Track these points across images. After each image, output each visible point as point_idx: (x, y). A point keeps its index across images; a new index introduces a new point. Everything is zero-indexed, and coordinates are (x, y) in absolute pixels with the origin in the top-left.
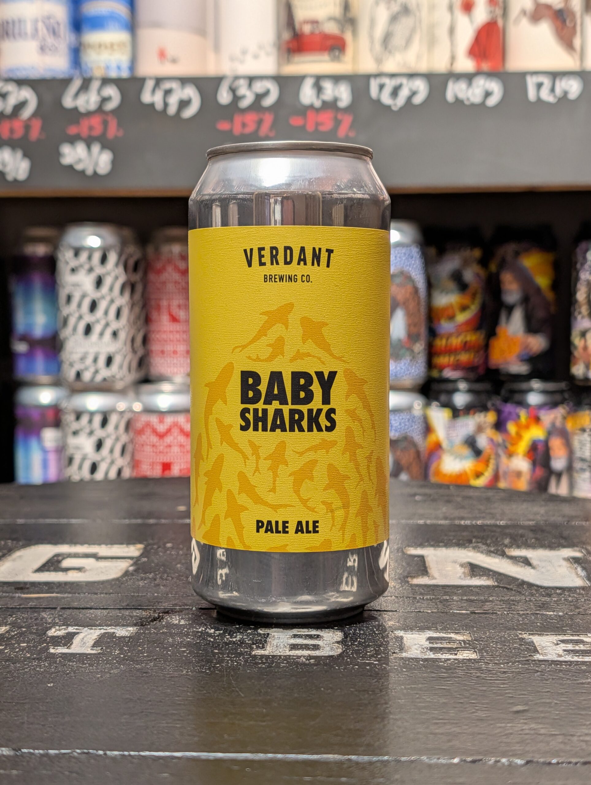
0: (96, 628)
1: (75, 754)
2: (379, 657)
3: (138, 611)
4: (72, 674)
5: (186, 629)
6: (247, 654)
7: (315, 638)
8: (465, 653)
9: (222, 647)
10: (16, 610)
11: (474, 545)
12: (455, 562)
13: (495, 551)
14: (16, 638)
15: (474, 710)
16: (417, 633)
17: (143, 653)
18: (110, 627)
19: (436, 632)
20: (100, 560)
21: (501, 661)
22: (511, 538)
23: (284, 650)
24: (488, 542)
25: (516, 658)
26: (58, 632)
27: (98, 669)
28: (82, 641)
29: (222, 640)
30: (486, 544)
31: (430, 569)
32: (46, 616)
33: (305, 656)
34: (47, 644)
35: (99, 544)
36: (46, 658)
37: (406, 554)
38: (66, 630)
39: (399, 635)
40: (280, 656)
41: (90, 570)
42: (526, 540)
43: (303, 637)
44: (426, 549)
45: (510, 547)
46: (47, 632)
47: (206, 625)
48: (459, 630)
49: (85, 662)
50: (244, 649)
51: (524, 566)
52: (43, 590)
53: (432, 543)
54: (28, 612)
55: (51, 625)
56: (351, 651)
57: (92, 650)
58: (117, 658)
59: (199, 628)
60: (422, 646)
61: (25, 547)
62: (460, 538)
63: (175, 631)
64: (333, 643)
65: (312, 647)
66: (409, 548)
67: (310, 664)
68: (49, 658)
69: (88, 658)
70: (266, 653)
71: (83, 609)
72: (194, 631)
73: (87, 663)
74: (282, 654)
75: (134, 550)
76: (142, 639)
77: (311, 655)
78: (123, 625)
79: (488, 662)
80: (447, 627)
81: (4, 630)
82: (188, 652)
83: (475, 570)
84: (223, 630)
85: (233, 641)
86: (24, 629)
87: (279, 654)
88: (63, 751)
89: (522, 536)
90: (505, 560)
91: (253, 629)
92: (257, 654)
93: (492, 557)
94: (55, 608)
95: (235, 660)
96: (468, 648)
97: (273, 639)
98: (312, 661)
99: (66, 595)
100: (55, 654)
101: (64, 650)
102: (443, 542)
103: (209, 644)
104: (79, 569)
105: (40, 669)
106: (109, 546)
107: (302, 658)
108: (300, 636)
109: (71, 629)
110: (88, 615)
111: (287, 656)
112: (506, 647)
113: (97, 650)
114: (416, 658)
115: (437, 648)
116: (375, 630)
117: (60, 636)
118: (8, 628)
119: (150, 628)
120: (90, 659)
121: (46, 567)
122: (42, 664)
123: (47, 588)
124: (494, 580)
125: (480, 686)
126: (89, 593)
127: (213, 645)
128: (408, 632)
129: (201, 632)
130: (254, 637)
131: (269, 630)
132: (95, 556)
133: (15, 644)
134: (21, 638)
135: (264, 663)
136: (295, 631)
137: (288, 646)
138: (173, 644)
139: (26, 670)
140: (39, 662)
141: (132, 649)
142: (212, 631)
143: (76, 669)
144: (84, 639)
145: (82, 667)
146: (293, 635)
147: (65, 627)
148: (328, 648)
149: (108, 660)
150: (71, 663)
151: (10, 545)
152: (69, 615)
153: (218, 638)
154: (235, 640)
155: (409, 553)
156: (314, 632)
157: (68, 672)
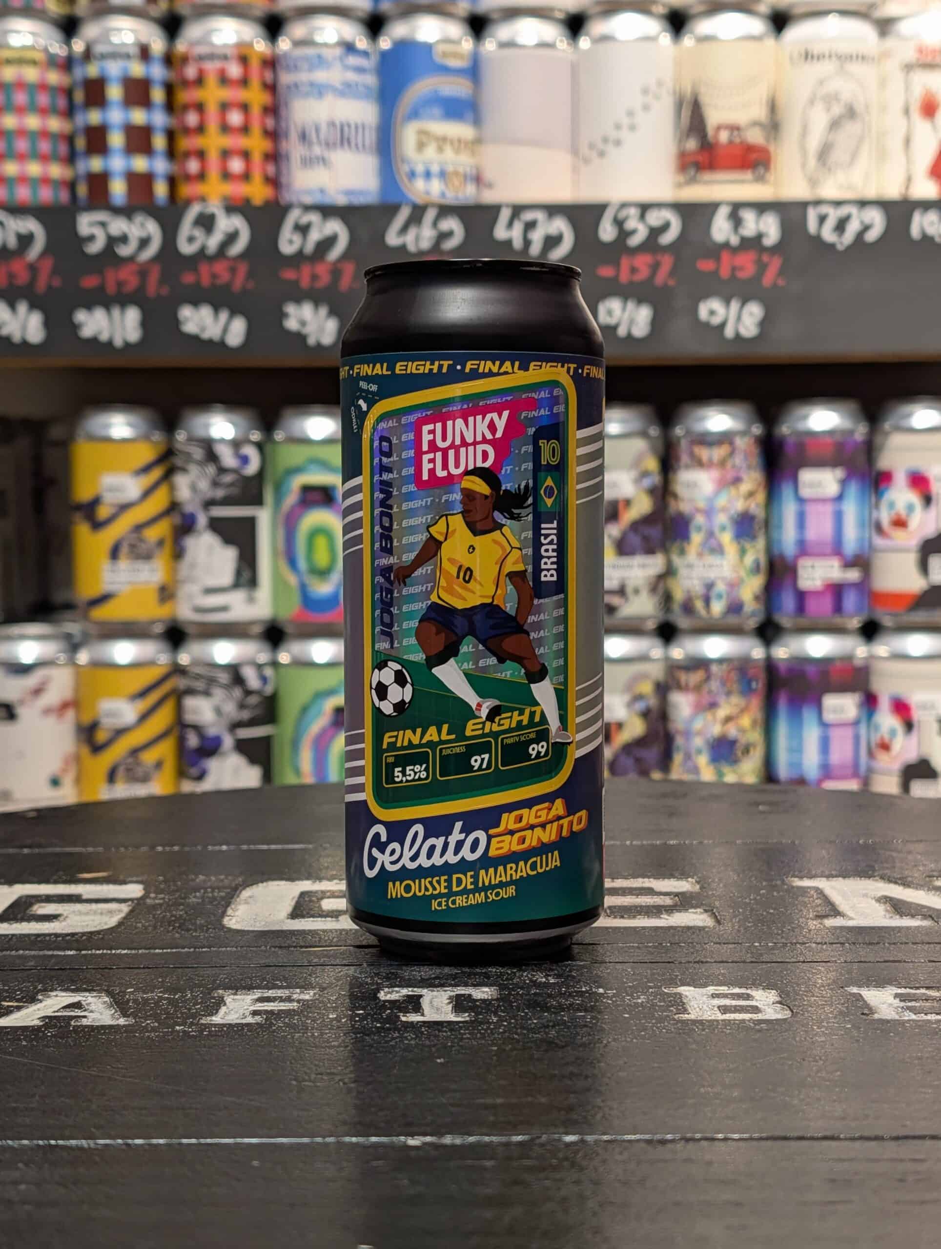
0: (439, 989)
4: (457, 1048)
6: (670, 1018)
7: (745, 998)
9: (631, 1011)
11: (881, 872)
12: (866, 896)
13: (915, 881)
16: (876, 988)
17: (530, 1019)
18: (458, 988)
19: (900, 988)
23: (714, 1014)
26: (389, 995)
27: (486, 1040)
28: (431, 1006)
29: (624, 1002)
31: (839, 906)
32: (359, 976)
33: (750, 1020)
34: (390, 1009)
36: (405, 1027)
37: (793, 887)
38: (401, 992)
39: (853, 992)
40: (714, 1020)
43: (728, 997)
44: (816, 878)
46: (378, 995)
47: (588, 984)
48: (929, 983)
49: (462, 1031)
50: (661, 1013)
54: (328, 970)
55: (375, 987)
56: (806, 1013)
57: (455, 1017)
58: (501, 1026)
59: (582, 988)
60: (893, 1005)
61: (252, 885)
62: (855, 865)
64: (773, 1003)
65: (749, 1009)
66: (793, 879)
67: (761, 1030)
68: (407, 1027)
69: (461, 1028)
70: (694, 1017)
72: (575, 992)
73: (466, 1033)
74: (713, 1018)
76: (515, 1002)
77: (755, 1019)
78: (474, 986)
80: (912, 981)
81: (315, 995)
82: (589, 1017)
83: (900, 907)
84: (616, 989)
86: (344, 993)
87: (710, 1018)
88: (525, 1137)
90: (933, 892)
91: (655, 988)
92: (682, 1019)
93: (913, 888)
94: (362, 965)
95: (661, 1027)
97: (688, 999)
98: (763, 1026)
100: (412, 1022)
101: (420, 1018)
103: (609, 1007)
105: (409, 1041)
107: (747, 1023)
108: (725, 996)
109: (405, 991)
110: (414, 973)
111: (725, 1020)
113: (462, 1017)
114: (897, 1020)
115: (914, 1007)
117: (399, 1000)
118: (317, 990)
119: (513, 988)
120: (466, 1028)
121: (304, 912)
122: (406, 1035)
124: (935, 919)
127: (616, 1009)
129: (587, 992)
130: (663, 998)
131: (675, 989)
133: (346, 1011)
134: (349, 1004)
135: (703, 1030)
136: (711, 989)
137: (716, 1009)
138: (561, 1008)
139: (391, 1043)
140: (399, 1033)
141: (511, 1014)
142: (601, 991)
143: (456, 1040)
144: (435, 1004)
145: (462, 1039)
146: (712, 994)
147: (397, 989)
148: (769, 1010)
149: (488, 1028)
150: (444, 1034)
151: (226, 882)
152: (388, 974)
153: (617, 1001)
154: (640, 1001)
155: (794, 884)
156: (737, 990)
157: (449, 1044)
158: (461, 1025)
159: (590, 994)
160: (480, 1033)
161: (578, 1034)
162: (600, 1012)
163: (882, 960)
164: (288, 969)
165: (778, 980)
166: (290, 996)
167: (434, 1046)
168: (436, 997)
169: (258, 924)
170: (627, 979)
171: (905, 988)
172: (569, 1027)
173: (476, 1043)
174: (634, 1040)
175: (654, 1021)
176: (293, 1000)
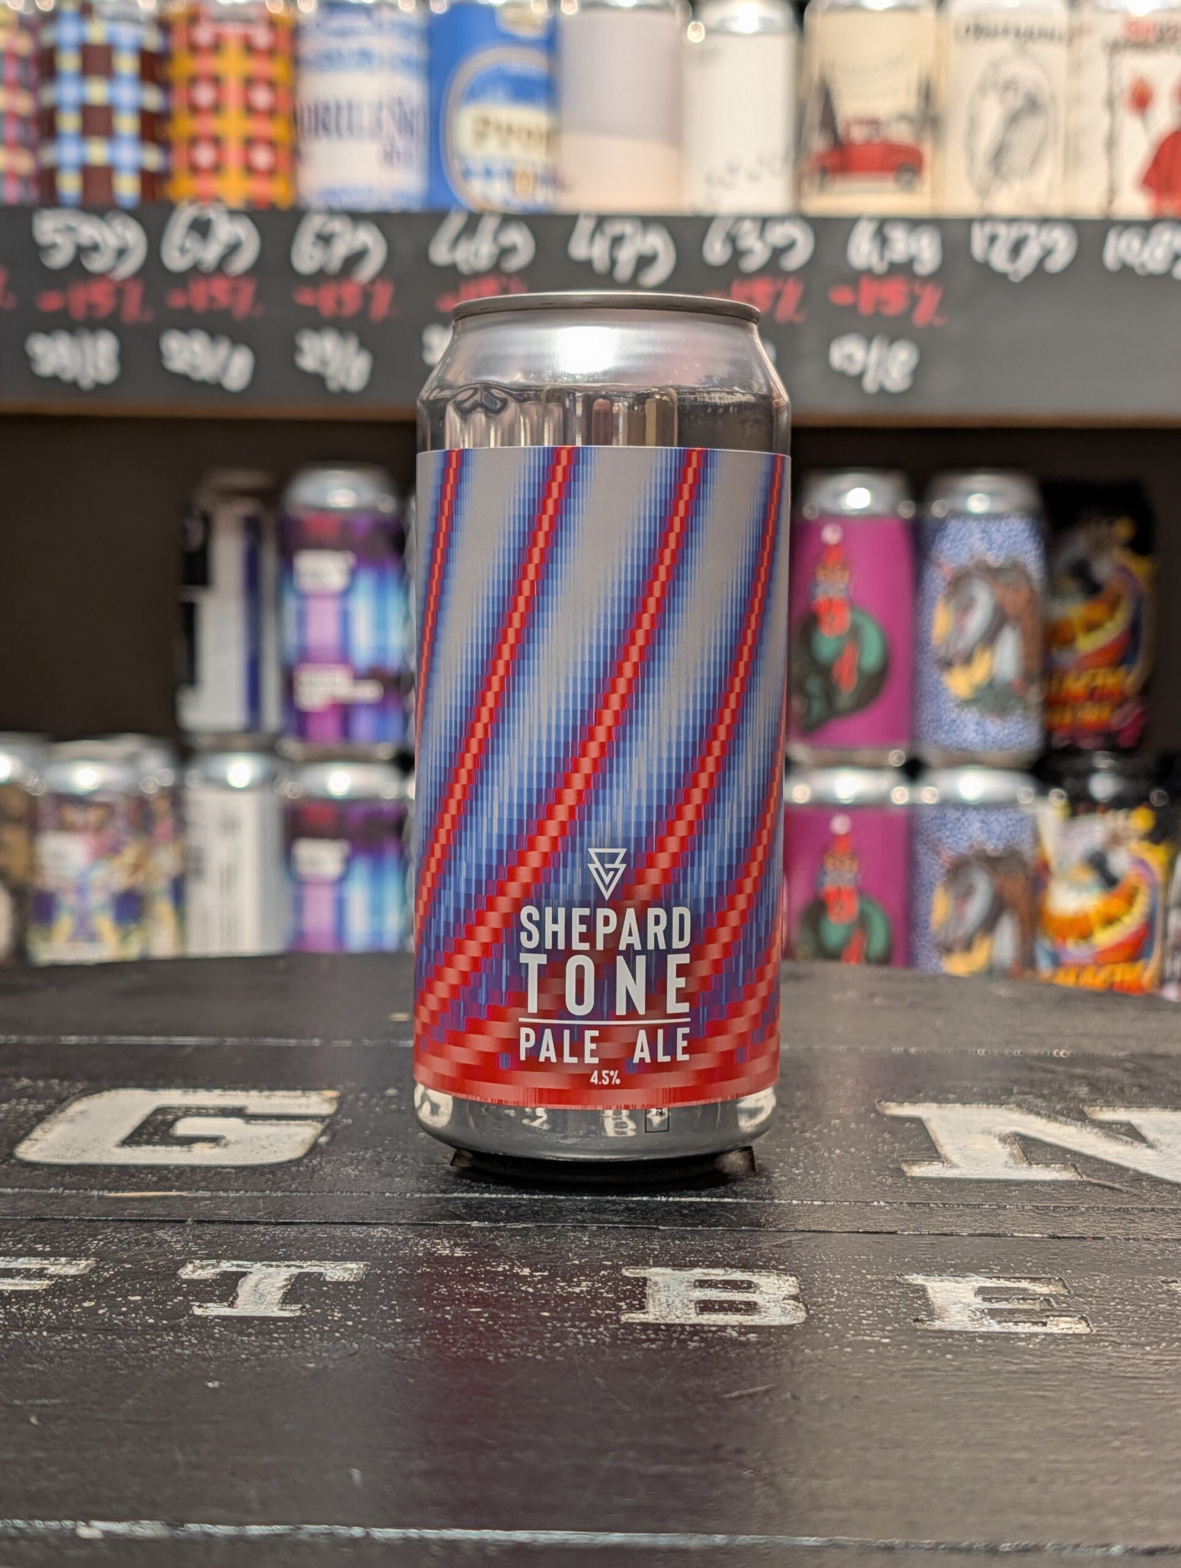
0: (278, 1263)
1: (303, 1536)
2: (889, 1328)
3: (359, 1228)
4: (253, 1363)
5: (469, 1268)
6: (611, 1319)
7: (745, 1288)
8: (1063, 1322)
9: (556, 1306)
10: (100, 1224)
11: (1021, 1097)
12: (988, 1132)
13: (1065, 1112)
14: (115, 1284)
15: (1117, 1443)
16: (951, 1278)
17: (393, 1316)
18: (309, 1263)
19: (991, 1278)
20: (252, 1122)
21: (1143, 1339)
22: (1089, 1084)
23: (686, 1314)
24: (1046, 1092)
25: (1173, 1333)
26: (200, 1271)
27: (305, 1350)
28: (255, 1291)
29: (552, 1291)
30: (1042, 1096)
31: (941, 1146)
32: (169, 1239)
33: (735, 1326)
34: (185, 1295)
35: (246, 1089)
36: (191, 1326)
37: (884, 1116)
38: (217, 1267)
39: (915, 1283)
40: (680, 1325)
41: (237, 1142)
42: (1121, 1089)
43: (719, 1285)
44: (922, 1104)
45: (1093, 1102)
46: (180, 1271)
47: (511, 1259)
48: (1037, 1272)
49: (275, 1335)
50: (603, 1310)
51: (1132, 1143)
52: (148, 1184)
53: (931, 1093)
54: (127, 1228)
55: (183, 1257)
56: (827, 1317)
57: (282, 1310)
58: (341, 1326)
59: (498, 1266)
60: (970, 1306)
61: (92, 1094)
62: (987, 1084)
63: (449, 1271)
64: (784, 1299)
65: (743, 1307)
66: (888, 1104)
67: (747, 1344)
68: (194, 1327)
69: (280, 1327)
70: (650, 1318)
71: (241, 1223)
72: (487, 1272)
73: (280, 1338)
74: (682, 1321)
75: (320, 1103)
76: (383, 1288)
77: (745, 1324)
78: (335, 1259)
79: (1118, 1341)
80: (1012, 1268)
81: (85, 1268)
82: (486, 1315)
83: (1033, 1149)
84: (549, 1271)
85: (575, 1293)
86: (129, 1266)
87: (677, 1321)
88: (278, 1529)
89: (1109, 1081)
90: (1088, 1129)
91: (612, 1269)
92: (630, 1321)
93: (1061, 1122)
94: (184, 1221)
95: (591, 1334)
96: (1068, 1311)
97: (656, 1288)
98: (753, 1337)
99: (200, 1193)
100: (207, 1317)
101: (224, 1311)
102: (955, 1093)
103: (526, 1299)
104: (214, 1140)
105: (183, 1349)
106: (266, 1093)
107: (729, 1330)
108: (712, 1285)
109: (226, 1266)
110: (256, 1236)
111: (698, 1325)
112: (1144, 1310)
113: (292, 1311)
114: (966, 1332)
115: (1001, 1311)
116: (864, 1271)
117: (207, 1280)
118: (92, 1261)
119: (394, 1263)
120: (285, 1329)
121: (145, 1137)
122: (184, 1339)
123: (155, 1179)
124: (1079, 1170)
125: (1115, 1392)
126: (246, 1191)
127: (535, 1303)
128: (932, 1278)
129: (503, 1273)
130: (617, 1286)
131: (642, 1271)
132: (238, 1112)
133: (115, 1296)
134: (126, 1285)
135: (653, 1341)
136: (698, 1273)
137: (692, 1305)
138: (451, 1299)
139: (153, 1353)
140: (176, 1336)
141: (367, 1308)
142: (526, 1271)
143: (258, 1350)
144: (260, 1286)
145: (271, 1347)
146: (696, 1281)
147: (214, 1262)
148: (775, 1309)
149: (322, 1332)
150: (245, 1338)
151: (57, 1089)
152: (216, 1237)
153: (543, 1287)
154: (577, 1290)
155: (888, 1112)
156: (737, 1275)
157: (244, 1356)
158: (279, 1324)
159: (505, 1275)
160: (302, 1338)
161: (453, 1345)
162: (507, 1307)
163: (978, 1232)
164: (68, 1225)
165: (806, 1262)
166: (43, 1269)
167: (217, 1359)
168: (270, 1275)
169: (69, 1154)
170: (575, 1254)
171: (998, 1278)
172: (449, 1330)
173: (286, 1355)
174: (539, 1357)
175: (584, 1324)
176: (45, 1276)
